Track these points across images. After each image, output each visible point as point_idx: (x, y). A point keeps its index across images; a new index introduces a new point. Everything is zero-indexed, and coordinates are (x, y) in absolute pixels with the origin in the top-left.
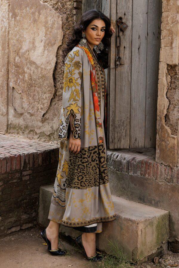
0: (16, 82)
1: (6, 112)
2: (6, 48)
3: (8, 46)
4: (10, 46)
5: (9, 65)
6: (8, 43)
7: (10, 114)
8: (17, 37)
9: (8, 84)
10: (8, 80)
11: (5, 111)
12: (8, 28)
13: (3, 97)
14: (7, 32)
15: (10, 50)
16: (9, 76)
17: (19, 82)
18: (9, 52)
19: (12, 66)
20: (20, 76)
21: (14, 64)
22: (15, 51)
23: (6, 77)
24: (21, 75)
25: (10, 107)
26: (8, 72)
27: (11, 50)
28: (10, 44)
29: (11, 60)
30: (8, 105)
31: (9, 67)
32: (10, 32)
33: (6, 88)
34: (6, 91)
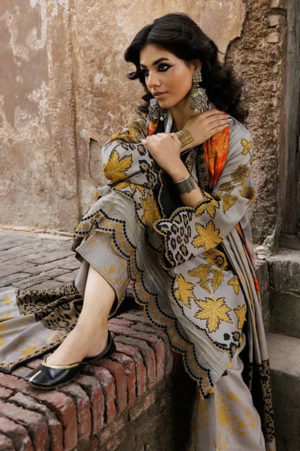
0: (98, 129)
1: (75, 191)
2: (67, 55)
3: (71, 50)
4: (76, 50)
5: (76, 93)
6: (70, 44)
7: (84, 194)
8: (97, 27)
9: (75, 134)
10: (75, 125)
11: (71, 188)
12: (67, 7)
13: (65, 160)
14: (68, 19)
15: (76, 60)
16: (77, 116)
17: (109, 127)
18: (75, 64)
19: (85, 95)
20: (109, 114)
21: (90, 89)
22: (92, 61)
23: (69, 118)
24: (114, 113)
25: (83, 181)
26: (74, 107)
27: (79, 59)
28: (74, 45)
29: (82, 80)
30: (78, 176)
31: (77, 97)
32: (75, 18)
33: (70, 140)
34: (72, 148)
